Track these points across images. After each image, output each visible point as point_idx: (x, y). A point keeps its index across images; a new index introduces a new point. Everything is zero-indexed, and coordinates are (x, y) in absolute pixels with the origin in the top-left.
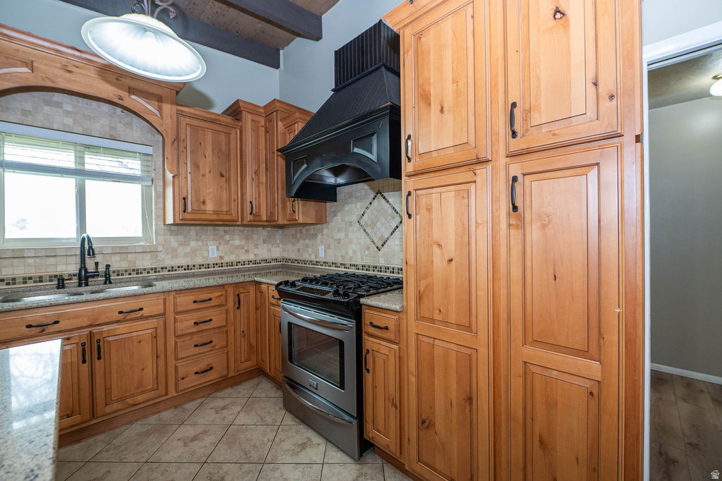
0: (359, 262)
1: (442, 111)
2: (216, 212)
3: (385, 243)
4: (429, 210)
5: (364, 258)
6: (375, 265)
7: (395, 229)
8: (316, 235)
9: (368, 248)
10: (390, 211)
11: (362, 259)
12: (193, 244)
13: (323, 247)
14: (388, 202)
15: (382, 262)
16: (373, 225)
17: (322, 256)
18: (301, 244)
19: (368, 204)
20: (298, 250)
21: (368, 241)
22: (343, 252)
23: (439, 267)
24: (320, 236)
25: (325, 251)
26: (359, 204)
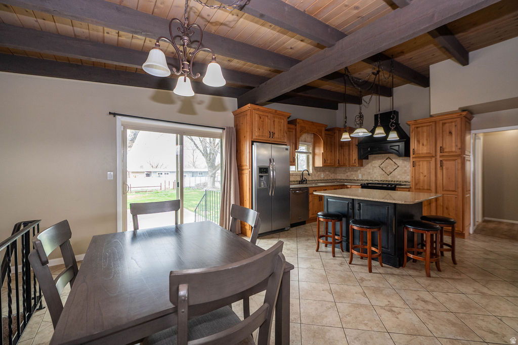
0: (379, 179)
1: (423, 145)
2: (330, 163)
3: (391, 173)
4: (419, 165)
5: (382, 178)
6: (387, 180)
7: (395, 169)
8: (357, 171)
9: (383, 175)
10: (393, 163)
12: (319, 173)
14: (393, 161)
15: (390, 179)
16: (386, 168)
17: (360, 177)
18: (349, 174)
19: (383, 161)
20: (347, 176)
21: (384, 173)
22: (371, 176)
23: (422, 178)
24: (359, 171)
25: (362, 176)
26: (379, 161)
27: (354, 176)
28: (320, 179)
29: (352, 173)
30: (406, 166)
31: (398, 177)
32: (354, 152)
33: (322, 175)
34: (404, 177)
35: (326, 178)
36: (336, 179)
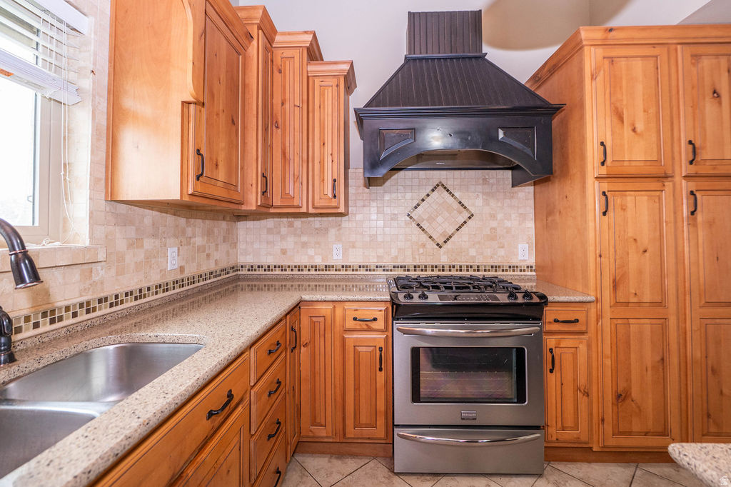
0: (409, 262)
1: (633, 129)
3: (448, 239)
5: (417, 257)
6: (434, 264)
7: (462, 225)
8: (327, 230)
9: (424, 246)
10: (456, 205)
11: (414, 258)
13: (340, 246)
14: (453, 196)
15: (444, 260)
16: (431, 219)
17: (337, 258)
18: (290, 243)
19: (423, 195)
20: (284, 252)
21: (424, 237)
22: (381, 251)
23: (633, 258)
24: (332, 232)
25: (345, 251)
26: (408, 196)
27: (311, 252)
28: (155, 279)
29: (304, 239)
30: (493, 216)
31: (473, 252)
32: (328, 149)
33: (172, 252)
34: (488, 252)
35: (191, 271)
36: (234, 268)
